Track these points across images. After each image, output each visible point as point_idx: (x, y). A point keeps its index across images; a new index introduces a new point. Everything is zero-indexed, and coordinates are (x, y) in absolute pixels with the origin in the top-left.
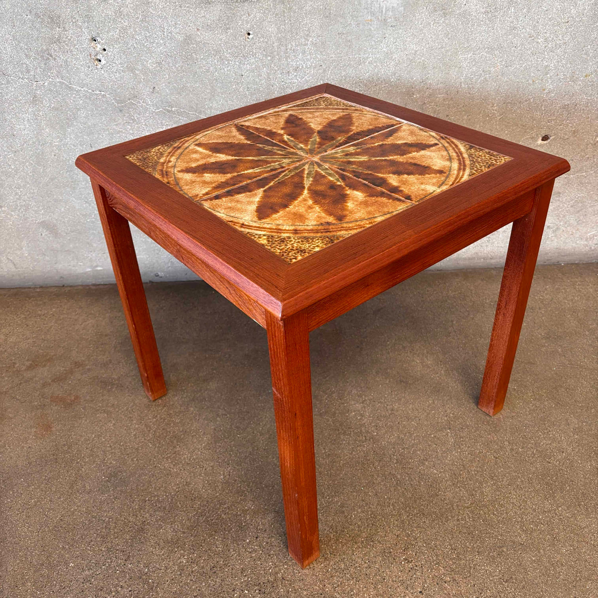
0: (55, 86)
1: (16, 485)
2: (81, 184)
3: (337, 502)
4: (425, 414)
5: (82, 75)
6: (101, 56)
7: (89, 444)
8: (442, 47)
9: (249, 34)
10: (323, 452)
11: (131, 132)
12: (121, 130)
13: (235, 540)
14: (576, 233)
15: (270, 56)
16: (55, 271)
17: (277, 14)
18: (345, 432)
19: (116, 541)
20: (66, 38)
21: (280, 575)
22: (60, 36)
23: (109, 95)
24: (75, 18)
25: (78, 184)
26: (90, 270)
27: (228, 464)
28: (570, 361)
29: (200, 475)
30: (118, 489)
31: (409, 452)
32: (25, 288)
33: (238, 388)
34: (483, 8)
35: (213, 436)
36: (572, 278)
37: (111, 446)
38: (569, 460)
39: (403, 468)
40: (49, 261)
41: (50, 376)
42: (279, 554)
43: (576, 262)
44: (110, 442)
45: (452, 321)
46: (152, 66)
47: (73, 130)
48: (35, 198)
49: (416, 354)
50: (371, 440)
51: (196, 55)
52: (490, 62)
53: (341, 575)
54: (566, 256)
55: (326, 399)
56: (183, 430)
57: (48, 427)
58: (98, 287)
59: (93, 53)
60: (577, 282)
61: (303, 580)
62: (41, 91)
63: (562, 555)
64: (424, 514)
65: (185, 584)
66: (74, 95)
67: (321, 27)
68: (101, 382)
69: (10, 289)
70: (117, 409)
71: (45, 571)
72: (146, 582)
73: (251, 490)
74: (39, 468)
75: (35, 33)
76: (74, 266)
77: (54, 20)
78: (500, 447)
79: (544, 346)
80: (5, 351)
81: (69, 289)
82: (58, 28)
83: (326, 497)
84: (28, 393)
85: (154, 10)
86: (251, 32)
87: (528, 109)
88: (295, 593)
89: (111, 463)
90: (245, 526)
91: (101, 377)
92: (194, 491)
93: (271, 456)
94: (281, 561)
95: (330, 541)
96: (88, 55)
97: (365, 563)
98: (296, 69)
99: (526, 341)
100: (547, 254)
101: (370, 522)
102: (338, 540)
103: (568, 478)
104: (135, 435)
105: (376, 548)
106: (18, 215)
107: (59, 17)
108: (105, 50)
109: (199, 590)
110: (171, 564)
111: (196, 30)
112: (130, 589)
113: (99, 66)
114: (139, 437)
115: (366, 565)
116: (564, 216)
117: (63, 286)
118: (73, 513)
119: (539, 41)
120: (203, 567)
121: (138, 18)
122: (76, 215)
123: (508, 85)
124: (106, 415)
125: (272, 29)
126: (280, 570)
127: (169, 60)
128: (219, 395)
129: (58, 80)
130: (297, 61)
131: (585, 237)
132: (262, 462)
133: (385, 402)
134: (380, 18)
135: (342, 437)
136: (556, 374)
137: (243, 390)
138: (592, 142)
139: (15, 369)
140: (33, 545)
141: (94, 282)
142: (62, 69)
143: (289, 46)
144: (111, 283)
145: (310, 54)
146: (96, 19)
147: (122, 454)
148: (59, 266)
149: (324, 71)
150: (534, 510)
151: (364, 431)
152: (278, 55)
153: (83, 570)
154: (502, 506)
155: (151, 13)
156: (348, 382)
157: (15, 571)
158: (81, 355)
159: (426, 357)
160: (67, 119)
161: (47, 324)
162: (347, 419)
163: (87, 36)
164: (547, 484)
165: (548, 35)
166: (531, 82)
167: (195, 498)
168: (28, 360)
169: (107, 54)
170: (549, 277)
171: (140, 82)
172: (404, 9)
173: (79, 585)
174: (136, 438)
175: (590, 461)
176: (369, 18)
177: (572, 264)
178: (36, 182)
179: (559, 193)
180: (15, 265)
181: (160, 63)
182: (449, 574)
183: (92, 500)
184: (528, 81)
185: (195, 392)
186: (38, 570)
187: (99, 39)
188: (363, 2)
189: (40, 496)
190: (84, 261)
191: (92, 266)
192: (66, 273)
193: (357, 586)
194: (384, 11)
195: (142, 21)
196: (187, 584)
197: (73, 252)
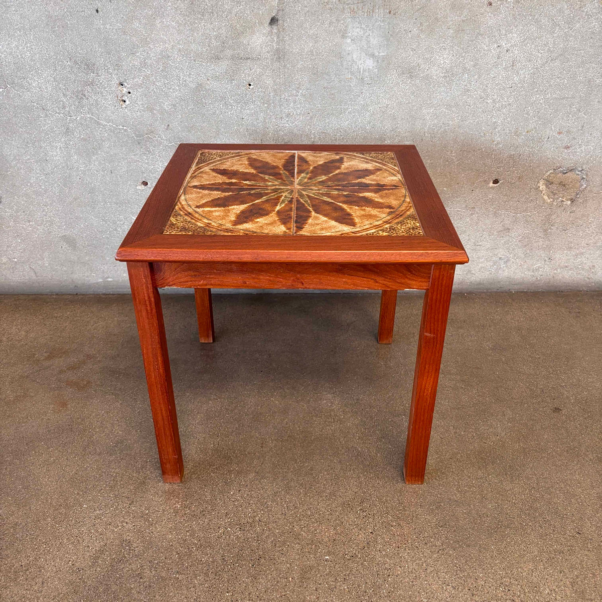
0: (86, 121)
1: (37, 447)
2: (100, 204)
3: (308, 466)
4: (385, 404)
5: (109, 113)
6: (126, 97)
7: (99, 418)
8: (409, 103)
9: (250, 85)
10: (298, 429)
11: (146, 161)
12: (138, 159)
13: (221, 492)
14: (524, 265)
15: (267, 104)
16: (70, 280)
17: (274, 70)
18: (317, 415)
19: (122, 490)
20: (98, 82)
21: (257, 518)
22: (93, 80)
23: (130, 129)
24: (107, 66)
25: (98, 204)
26: (101, 280)
27: (218, 436)
28: (511, 367)
29: (194, 444)
30: (124, 452)
31: (370, 432)
32: (43, 295)
33: (228, 380)
34: (442, 73)
35: (205, 415)
36: (520, 303)
37: (118, 420)
38: (502, 441)
39: (363, 443)
40: (67, 271)
41: (65, 365)
42: (257, 503)
43: (525, 291)
44: (117, 417)
45: (414, 333)
46: (168, 108)
47: (97, 158)
48: (59, 215)
49: (380, 358)
50: (339, 422)
51: (205, 99)
52: (448, 117)
53: (307, 520)
54: (517, 284)
55: (303, 390)
56: (180, 410)
57: (64, 405)
58: (107, 296)
60: (523, 306)
61: (276, 522)
62: (73, 124)
63: (488, 509)
64: (378, 478)
65: (179, 522)
66: (100, 129)
67: (310, 82)
68: (110, 371)
69: (29, 295)
70: (124, 393)
71: (63, 510)
72: (146, 520)
73: (236, 456)
74: (57, 435)
75: (73, 77)
76: (87, 277)
77: (90, 67)
78: (446, 430)
79: (491, 355)
80: (26, 344)
81: (82, 296)
82: (92, 74)
83: (298, 463)
84: (47, 378)
85: (172, 63)
86: (251, 84)
87: (481, 157)
88: (269, 531)
89: (118, 433)
90: (230, 482)
91: (110, 367)
92: (189, 456)
93: (253, 432)
94: (259, 508)
95: (300, 494)
96: (115, 97)
97: (328, 511)
98: (288, 115)
100: (499, 282)
101: (334, 482)
102: (306, 494)
103: (499, 455)
104: (138, 412)
105: (337, 501)
106: (43, 229)
107: (94, 65)
108: (129, 93)
109: (190, 527)
110: (168, 508)
111: (206, 80)
112: (133, 524)
113: (124, 106)
114: (142, 414)
115: (328, 513)
116: (513, 250)
117: (77, 294)
118: (86, 469)
119: (489, 101)
120: (194, 511)
121: (159, 68)
122: (93, 232)
123: (463, 136)
124: (114, 397)
125: (269, 82)
126: (258, 515)
127: (182, 103)
128: (212, 384)
129: (89, 116)
130: (289, 109)
131: (532, 268)
132: (246, 435)
133: (352, 394)
134: (358, 77)
135: (314, 418)
136: (499, 377)
137: (232, 381)
138: (534, 187)
139: (34, 359)
140: (52, 491)
141: (104, 292)
142: (92, 107)
143: (283, 96)
144: (120, 293)
145: (301, 103)
146: (125, 68)
147: (127, 426)
148: (75, 276)
149: (311, 118)
150: (469, 477)
151: (333, 415)
152: (273, 103)
153: (95, 510)
154: (443, 473)
155: (170, 65)
156: (322, 378)
157: (37, 510)
158: (93, 350)
159: (389, 361)
160: (93, 148)
161: (62, 324)
162: (320, 405)
163: (116, 81)
164: (482, 458)
165: (495, 97)
166: (482, 134)
167: (189, 460)
168: (45, 352)
169: (131, 96)
170: (501, 301)
171: (156, 120)
172: (378, 71)
173: (92, 520)
174: (139, 414)
175: (519, 442)
176: (350, 76)
177: (522, 292)
178: (61, 200)
179: (509, 229)
180: (36, 273)
181: (174, 106)
182: (395, 521)
183: (102, 460)
184: (480, 133)
185: (191, 381)
186: (57, 510)
187: (126, 84)
188: (345, 63)
189: (58, 455)
190: (97, 272)
191: (104, 276)
192: (80, 282)
193: (320, 528)
194: (362, 72)
195: (162, 71)
196: (181, 522)
197: (88, 264)
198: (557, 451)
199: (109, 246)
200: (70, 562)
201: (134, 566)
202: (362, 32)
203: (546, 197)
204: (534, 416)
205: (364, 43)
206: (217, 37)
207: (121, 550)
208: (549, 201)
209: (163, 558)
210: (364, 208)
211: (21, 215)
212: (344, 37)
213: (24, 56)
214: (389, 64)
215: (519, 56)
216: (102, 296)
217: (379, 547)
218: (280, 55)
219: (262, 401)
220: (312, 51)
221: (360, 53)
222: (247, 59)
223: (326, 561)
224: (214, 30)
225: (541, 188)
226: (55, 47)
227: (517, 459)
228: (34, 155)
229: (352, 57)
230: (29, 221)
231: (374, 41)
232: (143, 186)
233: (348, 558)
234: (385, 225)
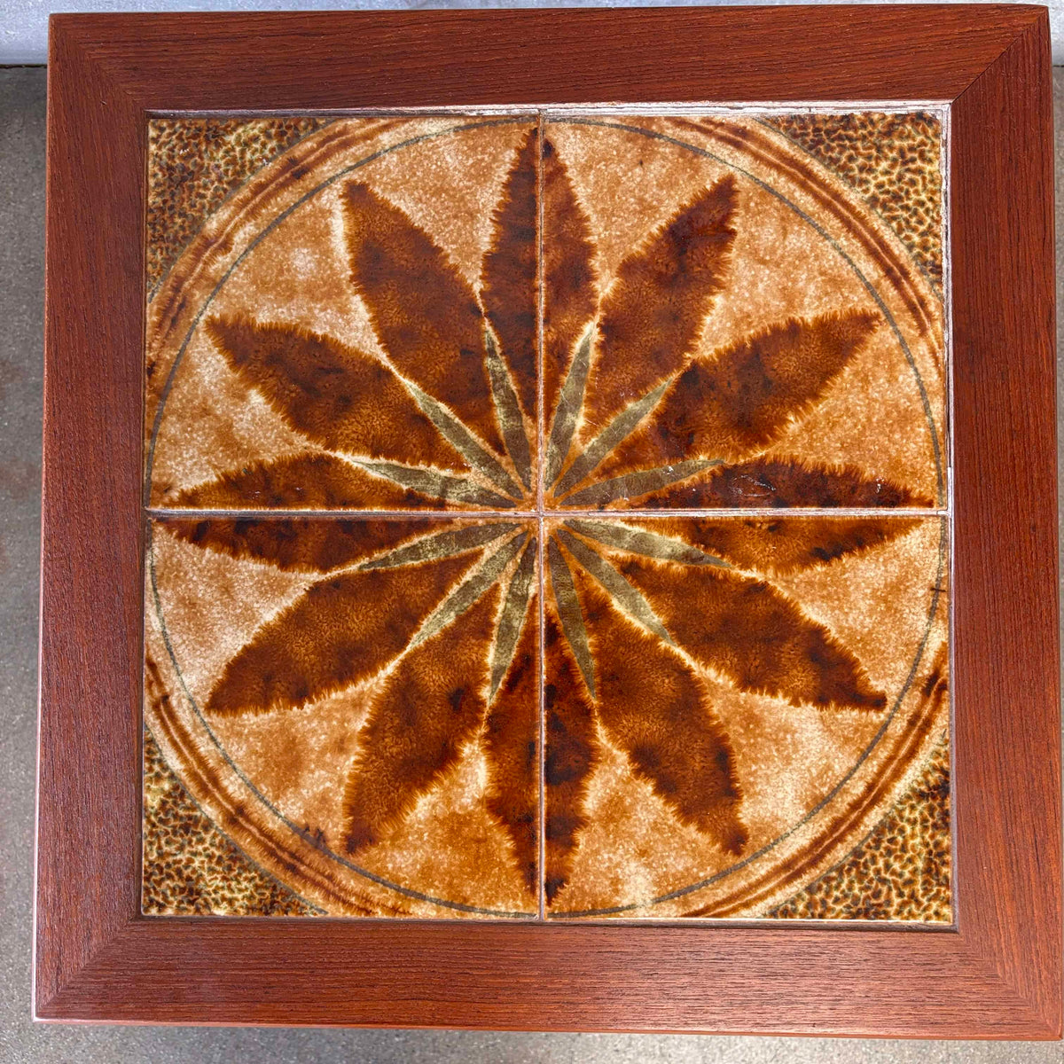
234: (219, 804)
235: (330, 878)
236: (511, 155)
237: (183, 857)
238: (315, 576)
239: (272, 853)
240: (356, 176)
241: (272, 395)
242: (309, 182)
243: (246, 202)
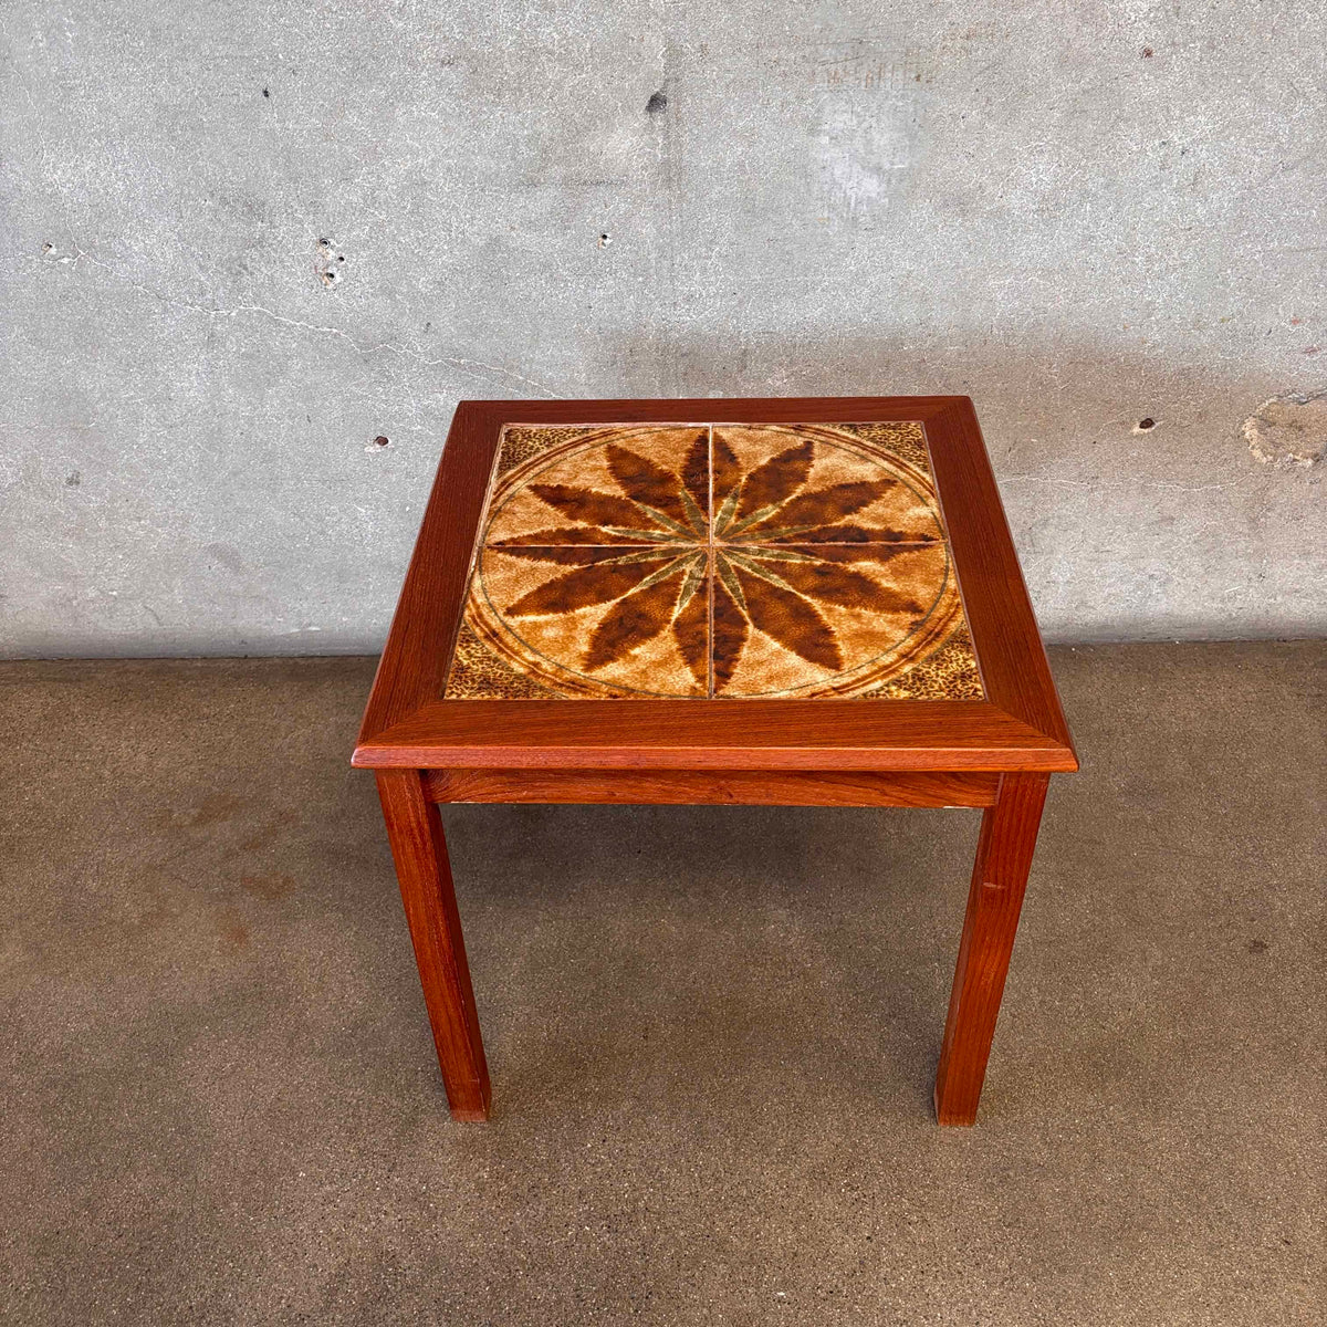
0: (249, 317)
1: (197, 1036)
2: (288, 484)
3: (739, 1084)
4: (898, 932)
5: (299, 302)
6: (335, 269)
7: (314, 968)
8: (958, 267)
9: (605, 237)
11: (383, 397)
12: (365, 394)
13: (567, 1144)
14: (1202, 589)
15: (642, 276)
16: (232, 631)
17: (657, 206)
18: (757, 960)
19: (371, 1138)
20: (274, 240)
21: (641, 1204)
22: (263, 237)
23: (346, 333)
24: (292, 207)
25: (282, 484)
26: (296, 630)
27: (555, 1012)
28: (1164, 840)
29: (508, 1029)
30: (370, 1049)
31: (866, 1001)
32: (175, 659)
33: (570, 873)
34: (1034, 204)
35: (529, 959)
36: (1191, 672)
37: (352, 973)
38: (1138, 1023)
39: (852, 1028)
40: (222, 614)
41: (235, 839)
42: (640, 1169)
43: (1203, 639)
44: (351, 965)
46: (426, 287)
47: (277, 392)
48: (201, 506)
50: (802, 976)
51: (506, 270)
52: (1045, 293)
53: (741, 1207)
54: (1185, 627)
55: (726, 898)
57: (241, 935)
58: (310, 661)
59: (321, 265)
61: (678, 1212)
62: (223, 327)
63: (1105, 1185)
64: (883, 1110)
66: (282, 334)
67: (737, 228)
68: (328, 851)
69: (146, 660)
70: (360, 906)
71: (260, 1184)
72: (424, 1207)
73: (595, 1059)
74: (233, 1009)
75: (220, 231)
76: (267, 624)
77: (254, 209)
78: (1023, 995)
79: (1123, 809)
80: (152, 786)
81: (256, 663)
82: (259, 223)
83: (720, 1076)
84: (201, 870)
85: (434, 196)
86: (608, 235)
87: (1115, 374)
88: (666, 1233)
89: (354, 1004)
90: (585, 1120)
91: (329, 842)
92: (499, 1058)
93: (627, 1001)
94: (643, 1182)
95: (725, 1150)
96: (311, 268)
97: (781, 1188)
98: (689, 298)
99: (1089, 798)
100: (1148, 623)
101: (793, 1121)
102: (737, 1149)
103: (1131, 1056)
104: (393, 954)
105: (800, 1165)
106: (169, 534)
107: (263, 204)
108: (342, 259)
109: (511, 1223)
110: (464, 1178)
111: (508, 229)
112: (399, 1216)
113: (331, 286)
114: (400, 958)
115: (782, 1192)
116: (1181, 559)
117: (246, 657)
118: (297, 1088)
119: (1137, 260)
120: (516, 1187)
121: (405, 208)
122: (275, 537)
123: (1077, 333)
124: (341, 915)
125: (648, 230)
126: (642, 1195)
127: (458, 278)
128: (539, 884)
129: (255, 309)
130: (692, 285)
131: (1220, 595)
132: (612, 1010)
133: (829, 908)
134: (845, 215)
135: (751, 969)
136: (1137, 864)
137: (579, 877)
138: (1232, 432)
139: (172, 823)
140: (235, 1139)
141: (303, 652)
142: (262, 290)
143: (678, 259)
144: (335, 654)
145: (716, 273)
146: (329, 209)
147: (373, 987)
148: (241, 624)
149: (741, 302)
150: (1068, 1109)
151: (790, 960)
152: (657, 274)
153: (322, 1185)
154: (1014, 1100)
155: (429, 200)
156: (765, 867)
157: (210, 1182)
158: (290, 799)
160: (267, 373)
161: (221, 735)
162: (761, 937)
163: (311, 236)
164: (1095, 1065)
165: (1153, 250)
166: (1120, 328)
167: (500, 1069)
168: (193, 806)
169: (346, 266)
170: (1149, 667)
171: (402, 314)
172: (890, 201)
173: (317, 1207)
174: (395, 959)
175: (1174, 1027)
176: (826, 215)
177: (1197, 643)
178: (204, 477)
179: (1173, 519)
180: (157, 618)
181: (440, 283)
182: (916, 1211)
183: (327, 1069)
184: (1115, 326)
185: (496, 876)
186: (248, 1183)
187: (333, 242)
188: (815, 188)
189: (241, 1056)
190: (286, 614)
191: (301, 623)
192: (251, 634)
193: (767, 1226)
194: (853, 205)
195: (411, 213)
196: (490, 1212)
197: (267, 599)
198: (1254, 1047)
199: (311, 564)
200: (283, 1301)
201: (405, 1311)
202: (855, 122)
203: (1257, 453)
204: (1209, 961)
205: (858, 143)
206: (531, 140)
207: (379, 1275)
208: (1264, 460)
209: (462, 1292)
210: (857, 610)
211: (121, 507)
212: (813, 132)
213: (110, 190)
214: (916, 186)
215: (1211, 164)
216: (298, 660)
217: (884, 1270)
218: (670, 174)
219: (644, 924)
220: (741, 165)
221: (850, 166)
222: (598, 183)
223: (779, 1301)
224: (523, 124)
225: (1247, 434)
226: (178, 169)
227: (1169, 1066)
228: (142, 389)
229: (832, 174)
230: (139, 519)
231: (882, 140)
232: (378, 446)
233: (822, 1295)
234: (902, 664)
235: (940, 619)
236: (501, 555)
237: (941, 681)
238: (751, 627)
239: (930, 643)
240: (501, 613)
241: (635, 644)
242: (501, 631)
243: (508, 656)
